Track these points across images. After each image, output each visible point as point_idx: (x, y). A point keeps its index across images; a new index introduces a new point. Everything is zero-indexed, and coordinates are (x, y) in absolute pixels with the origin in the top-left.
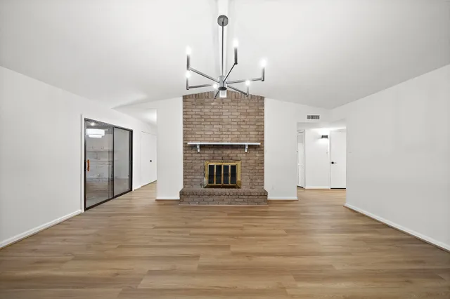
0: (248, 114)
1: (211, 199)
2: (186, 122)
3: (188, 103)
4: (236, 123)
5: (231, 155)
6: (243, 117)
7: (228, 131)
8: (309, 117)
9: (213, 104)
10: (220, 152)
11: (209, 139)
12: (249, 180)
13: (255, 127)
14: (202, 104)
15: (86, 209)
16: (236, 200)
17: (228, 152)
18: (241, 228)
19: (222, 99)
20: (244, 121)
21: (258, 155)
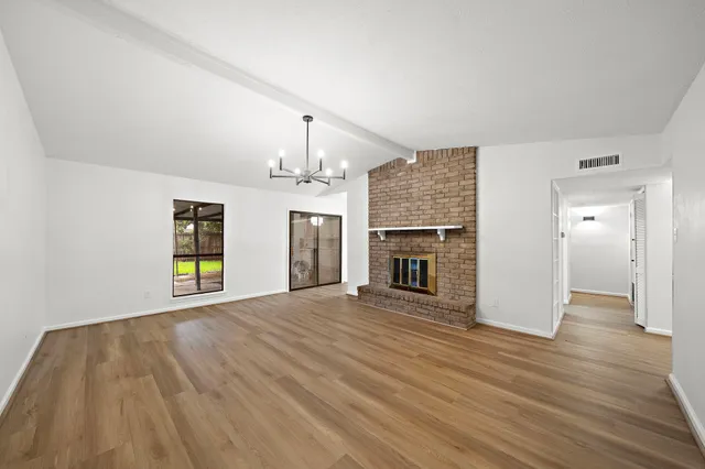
0: (448, 180)
1: (388, 302)
2: (372, 204)
3: (374, 180)
4: (429, 197)
5: (422, 245)
6: (440, 186)
7: (418, 210)
8: (583, 164)
9: (400, 174)
10: (408, 240)
11: (396, 223)
12: (449, 286)
13: (459, 199)
14: (388, 178)
15: (290, 290)
16: (419, 310)
17: (418, 240)
18: (375, 335)
19: (411, 165)
20: (441, 193)
21: (464, 245)
